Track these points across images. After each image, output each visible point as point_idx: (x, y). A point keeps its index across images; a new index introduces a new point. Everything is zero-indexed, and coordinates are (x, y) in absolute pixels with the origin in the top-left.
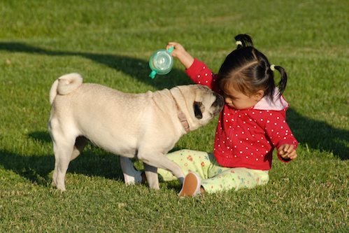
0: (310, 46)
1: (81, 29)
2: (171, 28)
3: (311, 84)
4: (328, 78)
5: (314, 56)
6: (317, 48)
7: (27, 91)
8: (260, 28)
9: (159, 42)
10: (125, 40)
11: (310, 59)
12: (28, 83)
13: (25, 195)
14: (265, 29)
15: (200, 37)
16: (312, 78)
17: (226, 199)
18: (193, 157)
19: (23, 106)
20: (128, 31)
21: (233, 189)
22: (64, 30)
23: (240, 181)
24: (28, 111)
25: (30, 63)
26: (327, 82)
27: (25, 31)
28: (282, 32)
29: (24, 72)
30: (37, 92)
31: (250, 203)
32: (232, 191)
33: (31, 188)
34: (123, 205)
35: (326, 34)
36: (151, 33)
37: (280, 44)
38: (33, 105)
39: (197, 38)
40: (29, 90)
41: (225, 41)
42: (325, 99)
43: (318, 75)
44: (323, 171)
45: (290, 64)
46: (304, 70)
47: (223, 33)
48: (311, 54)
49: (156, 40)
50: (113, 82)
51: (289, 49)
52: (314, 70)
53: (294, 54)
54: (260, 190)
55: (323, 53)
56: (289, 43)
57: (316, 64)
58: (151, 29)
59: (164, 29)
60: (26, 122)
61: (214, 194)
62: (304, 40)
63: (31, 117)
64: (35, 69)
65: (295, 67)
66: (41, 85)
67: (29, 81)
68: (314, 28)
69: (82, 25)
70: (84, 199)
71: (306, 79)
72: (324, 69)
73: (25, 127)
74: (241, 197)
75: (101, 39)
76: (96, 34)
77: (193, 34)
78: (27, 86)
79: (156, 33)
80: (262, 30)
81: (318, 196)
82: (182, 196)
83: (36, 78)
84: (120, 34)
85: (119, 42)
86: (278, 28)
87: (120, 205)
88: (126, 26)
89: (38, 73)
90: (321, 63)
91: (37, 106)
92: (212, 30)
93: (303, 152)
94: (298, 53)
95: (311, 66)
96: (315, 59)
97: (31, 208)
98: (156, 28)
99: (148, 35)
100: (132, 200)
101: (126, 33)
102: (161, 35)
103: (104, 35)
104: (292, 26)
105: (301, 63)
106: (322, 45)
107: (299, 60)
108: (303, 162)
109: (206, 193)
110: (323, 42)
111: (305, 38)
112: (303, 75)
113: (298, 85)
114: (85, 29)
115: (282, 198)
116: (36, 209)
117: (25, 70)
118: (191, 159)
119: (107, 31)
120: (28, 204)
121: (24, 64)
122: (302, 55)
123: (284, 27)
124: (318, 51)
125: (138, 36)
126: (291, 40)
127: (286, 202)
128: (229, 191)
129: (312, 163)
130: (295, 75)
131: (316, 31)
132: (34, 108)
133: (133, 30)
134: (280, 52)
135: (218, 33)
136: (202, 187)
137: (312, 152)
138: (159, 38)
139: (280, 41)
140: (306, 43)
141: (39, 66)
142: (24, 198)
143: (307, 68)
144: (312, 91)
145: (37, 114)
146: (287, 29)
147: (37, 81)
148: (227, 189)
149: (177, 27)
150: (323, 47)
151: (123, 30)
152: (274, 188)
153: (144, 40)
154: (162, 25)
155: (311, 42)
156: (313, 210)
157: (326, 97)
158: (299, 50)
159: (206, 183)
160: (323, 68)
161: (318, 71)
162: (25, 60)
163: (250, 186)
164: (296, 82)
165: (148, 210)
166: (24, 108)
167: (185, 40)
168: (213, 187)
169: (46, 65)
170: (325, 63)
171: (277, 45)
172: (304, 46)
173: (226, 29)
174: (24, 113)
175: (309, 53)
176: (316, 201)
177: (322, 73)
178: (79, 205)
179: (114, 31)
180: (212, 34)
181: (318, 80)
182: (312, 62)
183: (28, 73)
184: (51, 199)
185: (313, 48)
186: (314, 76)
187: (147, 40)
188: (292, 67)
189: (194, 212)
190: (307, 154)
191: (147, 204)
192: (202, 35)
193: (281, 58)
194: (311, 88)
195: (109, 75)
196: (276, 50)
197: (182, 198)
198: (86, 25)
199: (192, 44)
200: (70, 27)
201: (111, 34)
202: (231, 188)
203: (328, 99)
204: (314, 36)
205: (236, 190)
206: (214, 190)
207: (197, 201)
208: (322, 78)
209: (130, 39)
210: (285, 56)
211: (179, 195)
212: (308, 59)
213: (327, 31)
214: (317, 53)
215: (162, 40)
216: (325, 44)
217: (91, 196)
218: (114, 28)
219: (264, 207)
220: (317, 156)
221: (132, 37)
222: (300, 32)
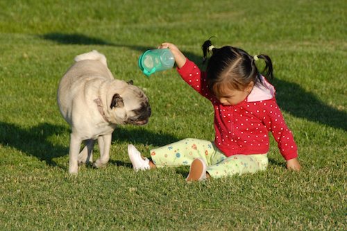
0: (309, 40)
1: (94, 24)
2: (178, 23)
3: (309, 75)
4: (326, 70)
5: (313, 50)
6: (316, 42)
7: (43, 83)
8: (262, 23)
9: (167, 37)
10: (135, 35)
11: (309, 52)
12: (44, 75)
13: (42, 181)
14: (267, 24)
15: (206, 32)
16: (311, 70)
17: (231, 184)
18: (197, 145)
19: (40, 96)
20: (138, 26)
21: (237, 174)
22: (78, 25)
23: (243, 166)
24: (45, 102)
25: (46, 57)
26: (325, 73)
27: (41, 27)
28: (283, 27)
29: (40, 66)
30: (53, 84)
31: (253, 188)
32: (236, 176)
33: (47, 174)
34: (133, 189)
35: (324, 29)
36: (160, 29)
37: (281, 38)
38: (49, 96)
39: (203, 33)
40: (45, 81)
41: (229, 36)
42: (323, 89)
43: (316, 67)
44: (322, 157)
45: (290, 57)
46: (304, 63)
47: (227, 28)
48: (309, 47)
49: (164, 35)
50: (124, 74)
51: (289, 43)
52: (313, 62)
53: (293, 48)
54: (263, 175)
55: (321, 47)
56: (289, 37)
57: (315, 57)
58: (160, 24)
59: (172, 25)
60: (43, 112)
61: (219, 179)
62: (303, 34)
63: (47, 107)
64: (50, 63)
65: (295, 60)
66: (56, 77)
67: (45, 73)
68: (312, 23)
69: (95, 21)
70: (97, 183)
71: (305, 71)
72: (322, 62)
73: (41, 117)
74: (245, 181)
75: (113, 34)
76: (108, 29)
77: (199, 29)
78: (43, 79)
79: (164, 28)
80: (263, 25)
81: (317, 180)
82: (189, 181)
83: (52, 70)
84: (130, 29)
85: (129, 37)
86: (279, 23)
87: (131, 189)
88: (136, 21)
89: (53, 66)
90: (320, 56)
91: (53, 97)
92: (217, 25)
93: (303, 139)
94: (297, 47)
95: (310, 58)
96: (313, 52)
97: (48, 193)
98: (165, 24)
99: (157, 30)
100: (142, 184)
101: (136, 28)
102: (169, 30)
103: (115, 30)
104: (292, 21)
105: (301, 56)
106: (320, 39)
107: (299, 54)
108: (302, 149)
109: (211, 178)
110: (321, 36)
111: (304, 32)
112: (302, 67)
113: (298, 77)
114: (97, 24)
115: (283, 183)
116: (52, 193)
117: (42, 64)
118: (196, 148)
119: (118, 26)
120: (44, 189)
121: (40, 58)
122: (301, 48)
123: (285, 23)
124: (316, 44)
125: (148, 31)
126: (292, 35)
127: (287, 186)
128: (233, 176)
129: (311, 149)
130: (295, 67)
131: (315, 26)
132: (50, 99)
133: (142, 26)
134: (280, 45)
135: (223, 28)
136: (207, 172)
137: (311, 139)
138: (167, 33)
139: (280, 35)
140: (305, 37)
141: (54, 59)
142: (41, 183)
143: (306, 61)
144: (311, 82)
145: (52, 104)
146: (287, 25)
147: (52, 73)
148: (231, 174)
149: (184, 23)
150: (322, 41)
151: (134, 26)
152: (275, 174)
153: (153, 34)
154: (170, 21)
155: (309, 36)
156: (312, 194)
157: (324, 88)
158: (299, 43)
159: (211, 169)
160: (321, 60)
161: (317, 63)
162: (41, 54)
163: (253, 171)
164: (295, 74)
165: (157, 194)
166: (41, 99)
167: (192, 34)
168: (218, 172)
169: (61, 58)
170: (323, 56)
171: (278, 39)
172: (303, 40)
173: (230, 25)
174: (41, 103)
175: (308, 46)
176: (315, 185)
177: (320, 65)
178: (92, 190)
179: (125, 26)
180: (217, 29)
181: (316, 72)
182: (311, 55)
183: (44, 66)
184: (66, 184)
185: (312, 42)
186: (313, 69)
187: (156, 35)
188: (292, 59)
189: (200, 195)
190: (306, 141)
191: (156, 189)
192: (208, 30)
193: (281, 51)
194: (310, 80)
195: (120, 67)
196: (277, 44)
197: (189, 182)
198: (98, 21)
199: (198, 38)
200: (83, 23)
201: (122, 29)
202: (235, 173)
203: (326, 90)
204: (313, 31)
205: (240, 175)
206: (219, 176)
207: (204, 186)
208: (320, 70)
209: (140, 34)
210: (286, 49)
211: (186, 180)
212: (307, 53)
213: (324, 25)
214: (315, 46)
215: (169, 35)
216: (324, 38)
217: (104, 181)
218: (124, 23)
219: (266, 191)
220: (316, 144)
221: (142, 32)
222: (299, 27)
